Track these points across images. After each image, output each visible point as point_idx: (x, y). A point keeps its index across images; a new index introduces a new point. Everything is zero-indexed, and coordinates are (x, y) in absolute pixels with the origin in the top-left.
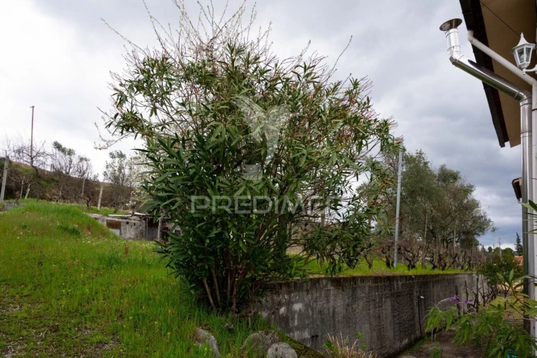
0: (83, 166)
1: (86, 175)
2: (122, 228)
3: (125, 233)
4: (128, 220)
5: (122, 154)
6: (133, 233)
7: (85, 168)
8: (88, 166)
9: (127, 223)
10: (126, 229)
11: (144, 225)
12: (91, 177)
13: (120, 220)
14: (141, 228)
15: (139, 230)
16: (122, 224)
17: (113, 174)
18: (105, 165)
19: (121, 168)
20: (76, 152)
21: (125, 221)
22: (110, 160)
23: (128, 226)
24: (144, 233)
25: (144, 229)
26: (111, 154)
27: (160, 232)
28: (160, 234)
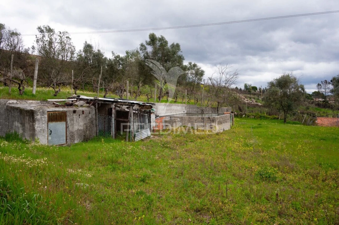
0: (14, 40)
1: (17, 49)
2: (68, 119)
3: (73, 125)
4: (74, 108)
5: (50, 29)
6: (82, 124)
7: (16, 41)
8: (18, 40)
9: (74, 112)
10: (73, 120)
11: (94, 112)
12: (22, 50)
13: (65, 109)
14: (90, 116)
15: (88, 119)
16: (68, 114)
17: (44, 48)
18: (35, 39)
19: (51, 43)
20: (5, 27)
21: (71, 109)
22: (40, 35)
23: (75, 116)
24: (94, 121)
25: (94, 117)
26: (39, 28)
27: (115, 121)
28: (115, 123)
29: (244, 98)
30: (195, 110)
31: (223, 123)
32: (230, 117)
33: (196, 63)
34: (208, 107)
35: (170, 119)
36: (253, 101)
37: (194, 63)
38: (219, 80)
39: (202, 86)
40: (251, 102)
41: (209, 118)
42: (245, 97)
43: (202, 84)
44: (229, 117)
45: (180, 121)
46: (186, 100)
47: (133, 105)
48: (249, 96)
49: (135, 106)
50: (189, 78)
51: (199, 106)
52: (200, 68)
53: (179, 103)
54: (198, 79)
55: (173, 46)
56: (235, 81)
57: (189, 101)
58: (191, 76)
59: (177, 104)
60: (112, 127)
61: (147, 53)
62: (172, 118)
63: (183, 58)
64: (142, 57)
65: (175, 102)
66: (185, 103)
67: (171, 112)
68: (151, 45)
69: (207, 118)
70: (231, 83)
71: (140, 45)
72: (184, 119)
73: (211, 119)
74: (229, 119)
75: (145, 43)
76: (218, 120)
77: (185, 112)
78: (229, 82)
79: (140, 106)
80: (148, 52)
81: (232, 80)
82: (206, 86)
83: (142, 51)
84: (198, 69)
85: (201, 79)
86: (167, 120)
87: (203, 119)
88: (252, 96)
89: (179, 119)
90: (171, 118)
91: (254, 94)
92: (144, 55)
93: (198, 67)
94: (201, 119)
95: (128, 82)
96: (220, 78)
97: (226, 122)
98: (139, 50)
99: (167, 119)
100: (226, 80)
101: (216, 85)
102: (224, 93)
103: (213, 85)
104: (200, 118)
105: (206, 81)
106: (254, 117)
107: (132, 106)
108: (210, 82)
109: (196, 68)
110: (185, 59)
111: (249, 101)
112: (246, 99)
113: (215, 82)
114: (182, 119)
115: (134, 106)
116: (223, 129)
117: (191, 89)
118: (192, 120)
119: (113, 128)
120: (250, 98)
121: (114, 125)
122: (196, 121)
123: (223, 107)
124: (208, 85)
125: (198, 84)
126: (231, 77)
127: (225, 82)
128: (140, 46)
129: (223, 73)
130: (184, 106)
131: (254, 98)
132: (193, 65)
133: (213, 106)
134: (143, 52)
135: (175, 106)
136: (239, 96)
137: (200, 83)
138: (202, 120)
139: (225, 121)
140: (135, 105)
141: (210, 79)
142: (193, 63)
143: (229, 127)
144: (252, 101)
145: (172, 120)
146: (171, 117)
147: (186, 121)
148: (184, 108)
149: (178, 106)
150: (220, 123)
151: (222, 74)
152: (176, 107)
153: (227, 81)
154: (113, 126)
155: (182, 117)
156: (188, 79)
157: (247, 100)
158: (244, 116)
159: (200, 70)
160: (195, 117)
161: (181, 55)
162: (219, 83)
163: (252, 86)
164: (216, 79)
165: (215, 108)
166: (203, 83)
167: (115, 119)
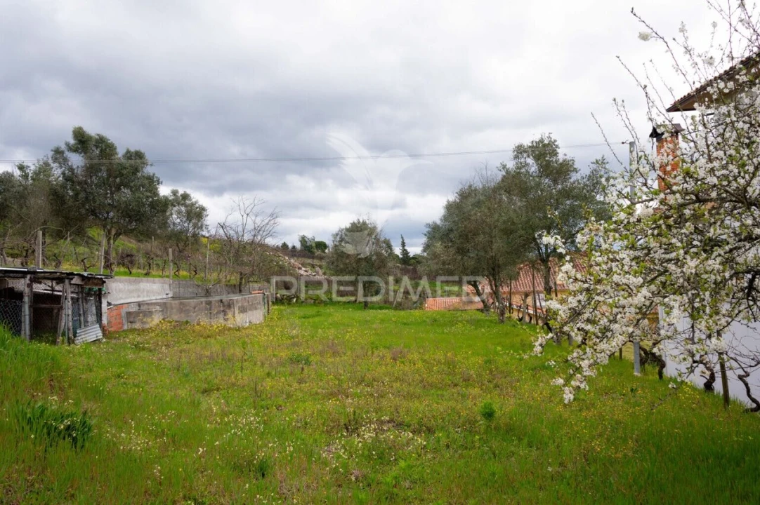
27: (29, 310)
28: (30, 315)
29: (300, 266)
30: (190, 290)
31: (250, 310)
32: (264, 299)
33: (188, 192)
34: (218, 283)
35: (137, 308)
36: (318, 273)
37: (183, 193)
38: (240, 229)
39: (204, 241)
40: (314, 274)
41: (221, 301)
42: (302, 264)
43: (204, 237)
44: (261, 300)
45: (160, 311)
46: (171, 270)
47: (71, 277)
48: (310, 261)
49: (74, 280)
50: (174, 224)
51: (200, 283)
52: (196, 202)
53: (154, 276)
54: (195, 226)
55: (129, 155)
56: (273, 230)
57: (177, 273)
58: (178, 220)
59: (150, 279)
60: (25, 322)
61: (71, 169)
62: (142, 306)
63: (158, 181)
64: (59, 177)
65: (147, 274)
66: (168, 277)
67: (139, 296)
68: (81, 153)
69: (218, 301)
70: (265, 234)
71: (52, 151)
72: (168, 306)
73: (226, 303)
74: (261, 302)
75: (63, 147)
76: (240, 304)
77: (170, 296)
78: (261, 232)
79: (83, 280)
80: (75, 167)
81: (267, 228)
82: (214, 241)
83: (56, 165)
84: (193, 205)
85: (202, 226)
86: (131, 310)
87: (209, 303)
88: (316, 262)
89: (158, 307)
90: (139, 306)
91: (321, 258)
92: (63, 174)
93: (194, 200)
94: (206, 304)
95: (40, 233)
96: (243, 224)
97: (256, 309)
98: (50, 161)
99: (132, 308)
100: (255, 228)
101: (235, 237)
102: (250, 254)
103: (230, 239)
104: (204, 304)
105: (213, 232)
106: (314, 302)
107: (68, 279)
108: (221, 232)
109: (188, 202)
110: (162, 182)
111: (310, 272)
112: (303, 269)
113: (232, 232)
114: (164, 306)
115: (72, 279)
116: (250, 322)
117: (181, 247)
118: (188, 308)
119: (25, 325)
120: (313, 266)
121: (27, 317)
122: (195, 308)
123: (251, 284)
124: (218, 239)
125: (195, 236)
126: (264, 223)
127: (253, 233)
128: (53, 153)
129: (248, 215)
130: (168, 282)
131: (321, 267)
132: (182, 195)
133: (229, 281)
134: (61, 167)
135: (148, 282)
136: (289, 263)
137: (199, 234)
138: (208, 307)
139: (253, 307)
140: (76, 277)
141: (222, 227)
142: (181, 192)
143: (262, 318)
144: (315, 272)
145: (143, 310)
146: (139, 304)
147: (175, 310)
148: (167, 286)
149: (155, 283)
150: (243, 310)
151: (245, 216)
152: (148, 284)
153: (257, 230)
154: (25, 319)
155: (165, 303)
156: (172, 226)
157: (306, 271)
158: (295, 300)
159: (197, 205)
160: (193, 302)
161: (151, 174)
162: (241, 234)
163: (317, 240)
164: (233, 226)
165: (235, 286)
166: (205, 233)
167: (30, 307)
